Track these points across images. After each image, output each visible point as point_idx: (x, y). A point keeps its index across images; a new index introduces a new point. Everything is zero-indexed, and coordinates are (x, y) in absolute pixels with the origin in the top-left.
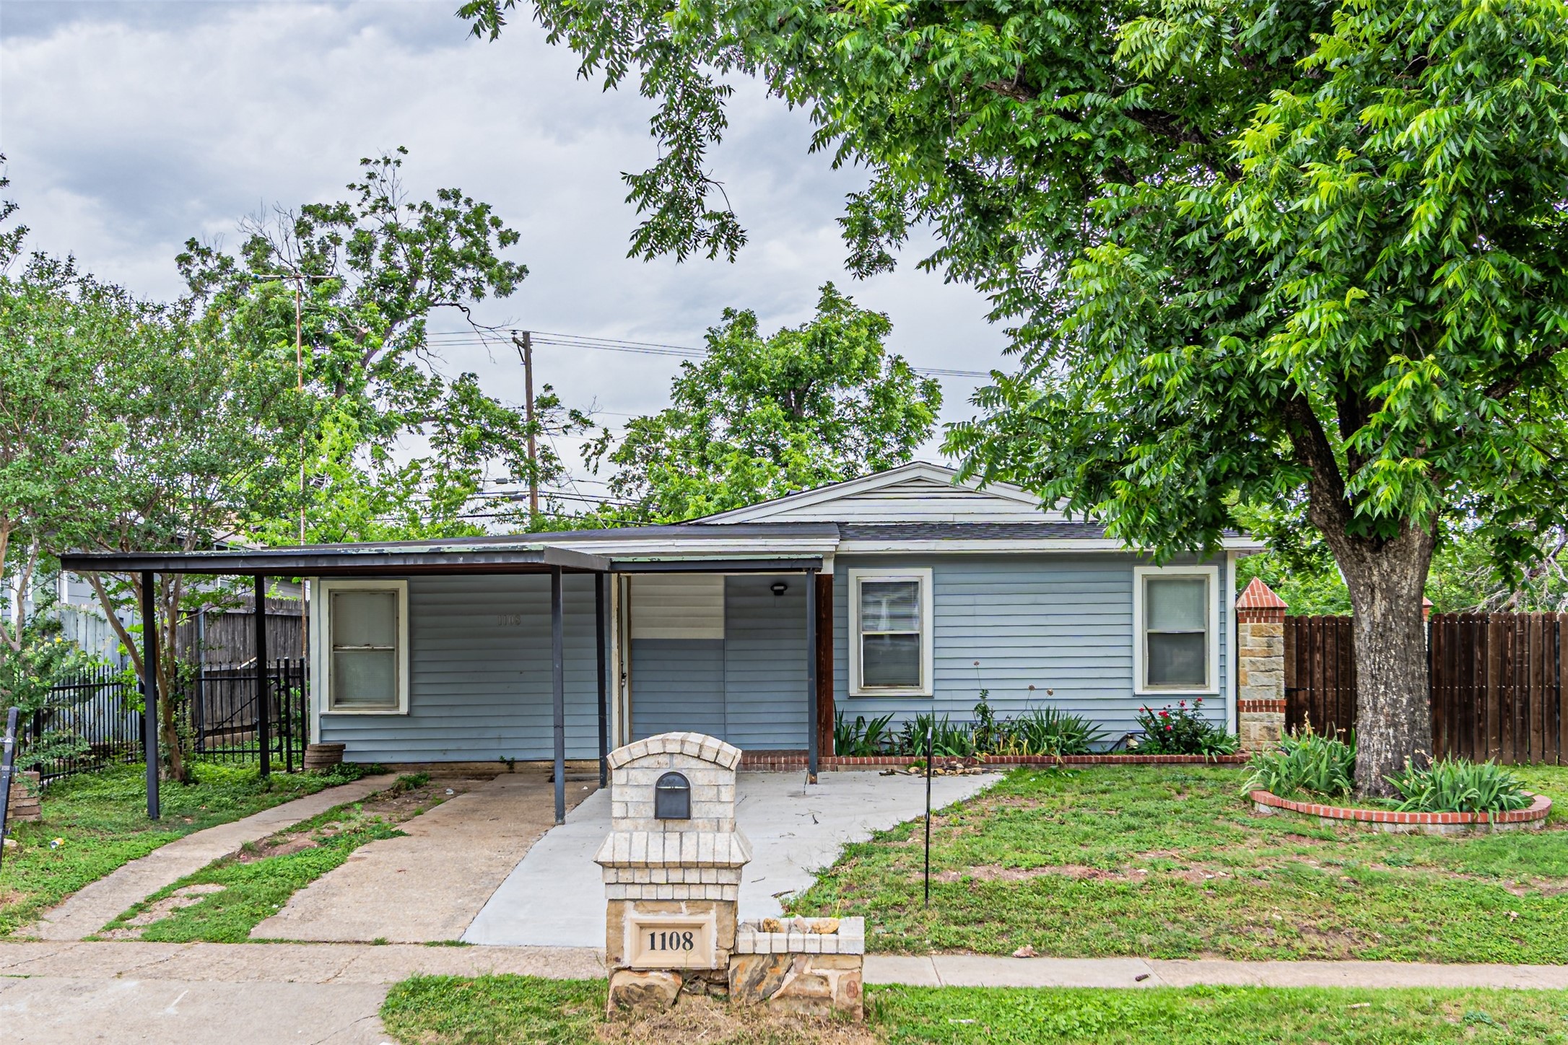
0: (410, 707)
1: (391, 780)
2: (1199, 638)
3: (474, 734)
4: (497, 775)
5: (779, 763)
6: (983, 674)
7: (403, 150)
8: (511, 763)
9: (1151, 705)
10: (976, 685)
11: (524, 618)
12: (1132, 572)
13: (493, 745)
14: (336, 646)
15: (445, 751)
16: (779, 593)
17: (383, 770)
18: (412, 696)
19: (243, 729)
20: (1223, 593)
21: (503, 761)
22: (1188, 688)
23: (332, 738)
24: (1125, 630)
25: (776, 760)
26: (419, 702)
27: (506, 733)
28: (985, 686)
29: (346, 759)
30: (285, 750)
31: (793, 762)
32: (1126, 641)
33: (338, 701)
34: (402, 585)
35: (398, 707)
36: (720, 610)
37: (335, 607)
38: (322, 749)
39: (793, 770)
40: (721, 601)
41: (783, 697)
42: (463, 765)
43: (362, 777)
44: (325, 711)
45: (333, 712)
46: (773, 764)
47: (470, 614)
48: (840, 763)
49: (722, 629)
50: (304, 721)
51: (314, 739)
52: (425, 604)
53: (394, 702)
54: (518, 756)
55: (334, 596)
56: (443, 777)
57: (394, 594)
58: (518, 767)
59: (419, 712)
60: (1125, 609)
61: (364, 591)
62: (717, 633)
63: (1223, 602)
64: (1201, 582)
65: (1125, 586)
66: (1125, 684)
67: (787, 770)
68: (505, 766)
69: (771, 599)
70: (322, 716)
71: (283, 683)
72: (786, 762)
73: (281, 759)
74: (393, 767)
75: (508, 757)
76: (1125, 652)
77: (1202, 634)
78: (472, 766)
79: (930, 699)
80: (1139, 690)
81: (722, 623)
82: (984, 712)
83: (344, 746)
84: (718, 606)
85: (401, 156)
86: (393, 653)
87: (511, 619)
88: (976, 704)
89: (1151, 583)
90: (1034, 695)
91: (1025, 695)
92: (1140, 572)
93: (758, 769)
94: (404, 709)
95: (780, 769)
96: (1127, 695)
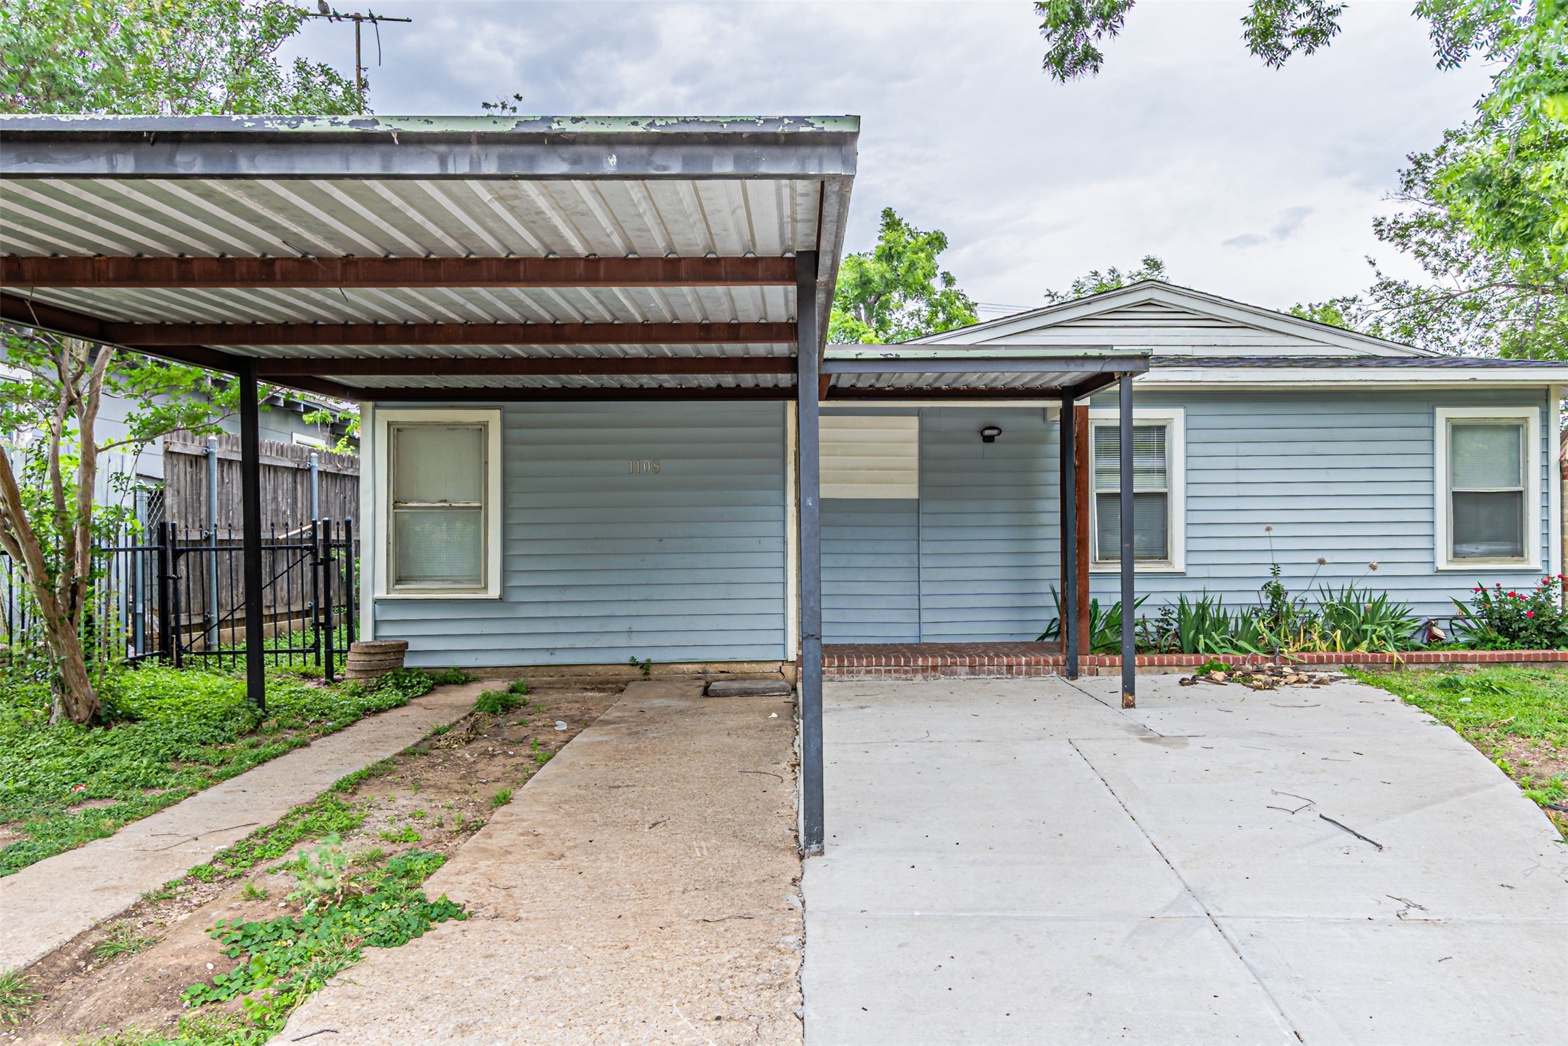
0: (504, 587)
1: (471, 694)
2: (1517, 498)
3: (595, 626)
4: (627, 683)
5: (1019, 664)
6: (1277, 544)
7: (518, 97)
8: (646, 667)
9: (1489, 583)
10: (1267, 558)
11: (665, 464)
12: (1433, 414)
13: (621, 641)
14: (397, 502)
15: (552, 651)
16: (989, 439)
17: (461, 678)
18: (505, 573)
19: (290, 615)
20: (1546, 441)
21: (634, 664)
22: (1502, 562)
23: (391, 633)
24: (1425, 489)
25: (1014, 661)
26: (513, 583)
27: (637, 625)
28: (1279, 558)
29: (407, 663)
30: (323, 650)
31: (1038, 663)
32: (1425, 502)
33: (399, 580)
34: (492, 417)
35: (486, 588)
36: (914, 461)
37: (397, 447)
38: (369, 650)
39: (1038, 674)
40: (914, 449)
41: (993, 574)
42: (579, 669)
43: (430, 690)
44: (381, 594)
45: (393, 596)
46: (1010, 667)
47: (590, 458)
48: (1102, 664)
49: (916, 486)
50: (352, 607)
51: (365, 634)
52: (525, 443)
53: (480, 579)
54: (656, 656)
55: (396, 430)
56: (551, 686)
57: (482, 429)
58: (655, 672)
59: (516, 596)
60: (1425, 461)
61: (438, 424)
62: (910, 491)
63: (1546, 453)
64: (1516, 428)
65: (1425, 433)
66: (1425, 556)
67: (1028, 674)
68: (637, 670)
69: (980, 446)
70: (376, 601)
71: (321, 556)
72: (1028, 664)
73: (318, 663)
74: (479, 673)
75: (641, 659)
76: (1425, 516)
77: (1521, 492)
78: (591, 671)
79: (1181, 575)
80: (1442, 565)
81: (916, 478)
82: (1277, 593)
83: (406, 645)
84: (910, 456)
85: (516, 103)
86: (478, 513)
87: (647, 465)
88: (1265, 581)
89: (1457, 428)
90: (1324, 570)
91: (1311, 571)
92: (1442, 414)
93: (990, 673)
94: (494, 592)
95: (1019, 673)
96: (1427, 570)
